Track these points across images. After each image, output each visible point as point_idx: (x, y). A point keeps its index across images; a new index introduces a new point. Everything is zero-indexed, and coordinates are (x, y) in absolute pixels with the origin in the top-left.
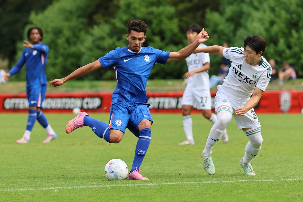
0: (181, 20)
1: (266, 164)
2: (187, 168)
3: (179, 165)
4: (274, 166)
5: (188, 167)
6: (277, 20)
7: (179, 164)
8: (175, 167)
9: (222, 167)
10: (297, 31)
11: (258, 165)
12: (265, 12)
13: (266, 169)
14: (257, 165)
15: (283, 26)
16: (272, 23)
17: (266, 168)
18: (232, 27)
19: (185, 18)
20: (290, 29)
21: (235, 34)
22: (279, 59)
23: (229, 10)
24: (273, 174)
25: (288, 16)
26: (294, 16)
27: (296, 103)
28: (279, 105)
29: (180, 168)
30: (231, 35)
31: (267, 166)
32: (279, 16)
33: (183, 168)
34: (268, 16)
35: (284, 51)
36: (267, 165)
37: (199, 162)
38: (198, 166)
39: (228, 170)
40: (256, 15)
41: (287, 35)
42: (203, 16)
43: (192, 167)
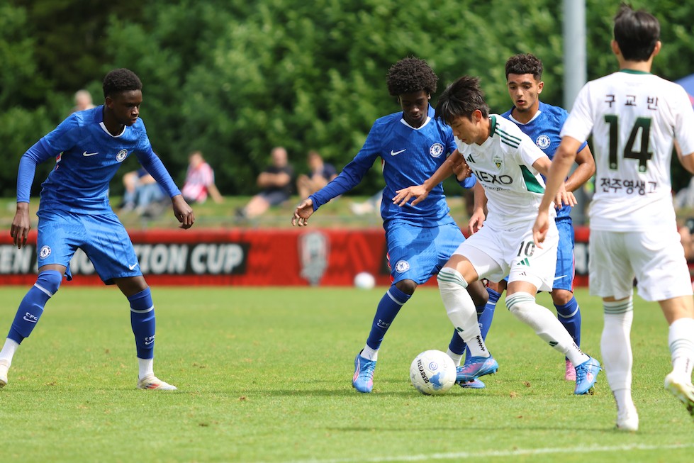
0: (41, 43)
1: (255, 422)
2: (47, 432)
3: (27, 424)
4: (276, 427)
5: (50, 429)
6: (292, 45)
7: (26, 421)
8: (17, 429)
9: (139, 429)
10: (345, 74)
11: (235, 423)
12: (260, 23)
13: (252, 435)
14: (230, 424)
15: (307, 60)
16: (280, 53)
17: (255, 432)
18: (176, 61)
19: (51, 38)
20: (325, 69)
21: (183, 82)
22: (298, 146)
23: (168, 18)
24: (271, 448)
25: (322, 35)
26: (335, 34)
27: (342, 259)
28: (297, 265)
29: (29, 433)
30: (174, 82)
31: (257, 427)
32: (296, 35)
33: (39, 433)
34: (269, 34)
35: (309, 126)
36: (256, 425)
37: (81, 416)
38: (78, 426)
39: (154, 437)
40: (239, 31)
41: (319, 84)
42: (100, 33)
43: (62, 430)
